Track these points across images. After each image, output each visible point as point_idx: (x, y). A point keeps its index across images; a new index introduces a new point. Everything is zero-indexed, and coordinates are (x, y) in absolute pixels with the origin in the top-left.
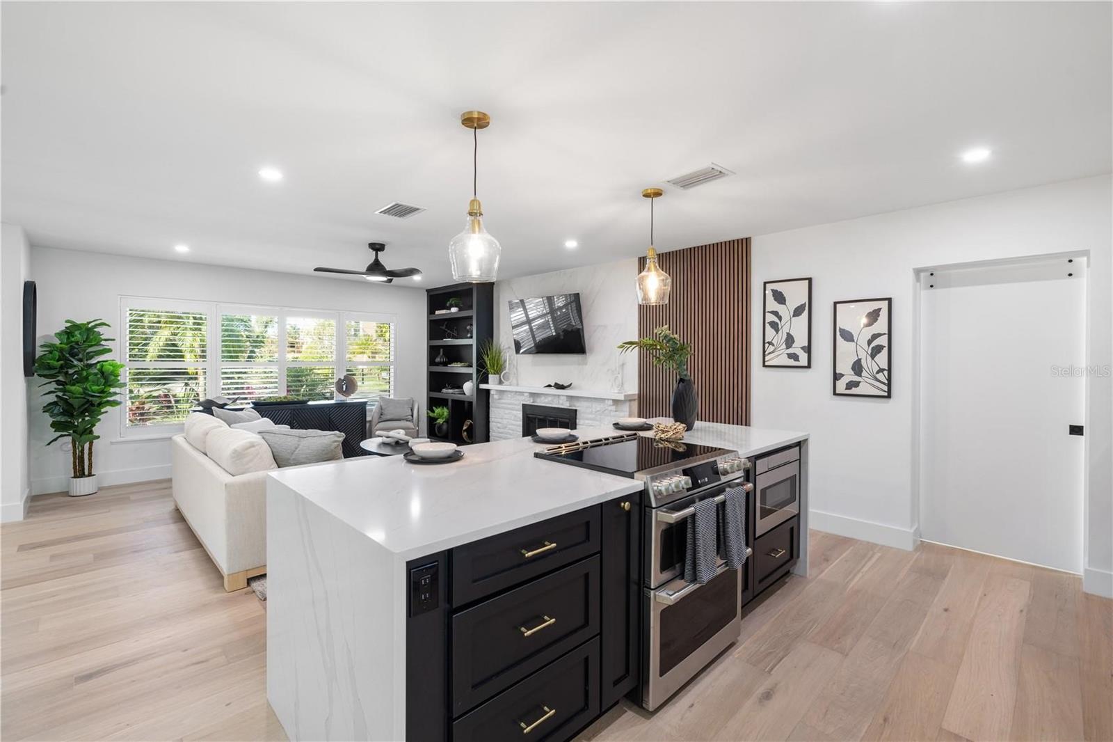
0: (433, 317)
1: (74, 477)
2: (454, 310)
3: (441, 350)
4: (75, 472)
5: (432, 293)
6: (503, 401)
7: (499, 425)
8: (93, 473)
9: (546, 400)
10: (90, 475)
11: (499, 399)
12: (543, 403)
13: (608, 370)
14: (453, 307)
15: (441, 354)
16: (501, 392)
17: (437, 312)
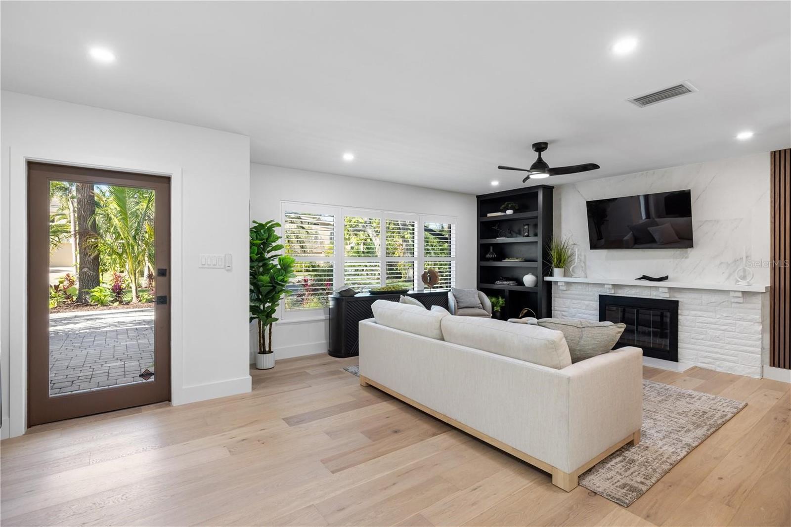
0: (484, 219)
1: (259, 353)
2: (509, 212)
3: (491, 248)
4: (260, 349)
5: (482, 199)
6: (569, 292)
7: (564, 313)
8: (272, 350)
9: (633, 292)
10: (270, 352)
11: (566, 290)
12: (631, 294)
13: (721, 263)
14: (508, 209)
15: (491, 251)
16: (568, 284)
17: (489, 215)
